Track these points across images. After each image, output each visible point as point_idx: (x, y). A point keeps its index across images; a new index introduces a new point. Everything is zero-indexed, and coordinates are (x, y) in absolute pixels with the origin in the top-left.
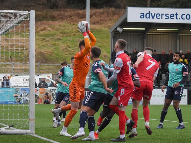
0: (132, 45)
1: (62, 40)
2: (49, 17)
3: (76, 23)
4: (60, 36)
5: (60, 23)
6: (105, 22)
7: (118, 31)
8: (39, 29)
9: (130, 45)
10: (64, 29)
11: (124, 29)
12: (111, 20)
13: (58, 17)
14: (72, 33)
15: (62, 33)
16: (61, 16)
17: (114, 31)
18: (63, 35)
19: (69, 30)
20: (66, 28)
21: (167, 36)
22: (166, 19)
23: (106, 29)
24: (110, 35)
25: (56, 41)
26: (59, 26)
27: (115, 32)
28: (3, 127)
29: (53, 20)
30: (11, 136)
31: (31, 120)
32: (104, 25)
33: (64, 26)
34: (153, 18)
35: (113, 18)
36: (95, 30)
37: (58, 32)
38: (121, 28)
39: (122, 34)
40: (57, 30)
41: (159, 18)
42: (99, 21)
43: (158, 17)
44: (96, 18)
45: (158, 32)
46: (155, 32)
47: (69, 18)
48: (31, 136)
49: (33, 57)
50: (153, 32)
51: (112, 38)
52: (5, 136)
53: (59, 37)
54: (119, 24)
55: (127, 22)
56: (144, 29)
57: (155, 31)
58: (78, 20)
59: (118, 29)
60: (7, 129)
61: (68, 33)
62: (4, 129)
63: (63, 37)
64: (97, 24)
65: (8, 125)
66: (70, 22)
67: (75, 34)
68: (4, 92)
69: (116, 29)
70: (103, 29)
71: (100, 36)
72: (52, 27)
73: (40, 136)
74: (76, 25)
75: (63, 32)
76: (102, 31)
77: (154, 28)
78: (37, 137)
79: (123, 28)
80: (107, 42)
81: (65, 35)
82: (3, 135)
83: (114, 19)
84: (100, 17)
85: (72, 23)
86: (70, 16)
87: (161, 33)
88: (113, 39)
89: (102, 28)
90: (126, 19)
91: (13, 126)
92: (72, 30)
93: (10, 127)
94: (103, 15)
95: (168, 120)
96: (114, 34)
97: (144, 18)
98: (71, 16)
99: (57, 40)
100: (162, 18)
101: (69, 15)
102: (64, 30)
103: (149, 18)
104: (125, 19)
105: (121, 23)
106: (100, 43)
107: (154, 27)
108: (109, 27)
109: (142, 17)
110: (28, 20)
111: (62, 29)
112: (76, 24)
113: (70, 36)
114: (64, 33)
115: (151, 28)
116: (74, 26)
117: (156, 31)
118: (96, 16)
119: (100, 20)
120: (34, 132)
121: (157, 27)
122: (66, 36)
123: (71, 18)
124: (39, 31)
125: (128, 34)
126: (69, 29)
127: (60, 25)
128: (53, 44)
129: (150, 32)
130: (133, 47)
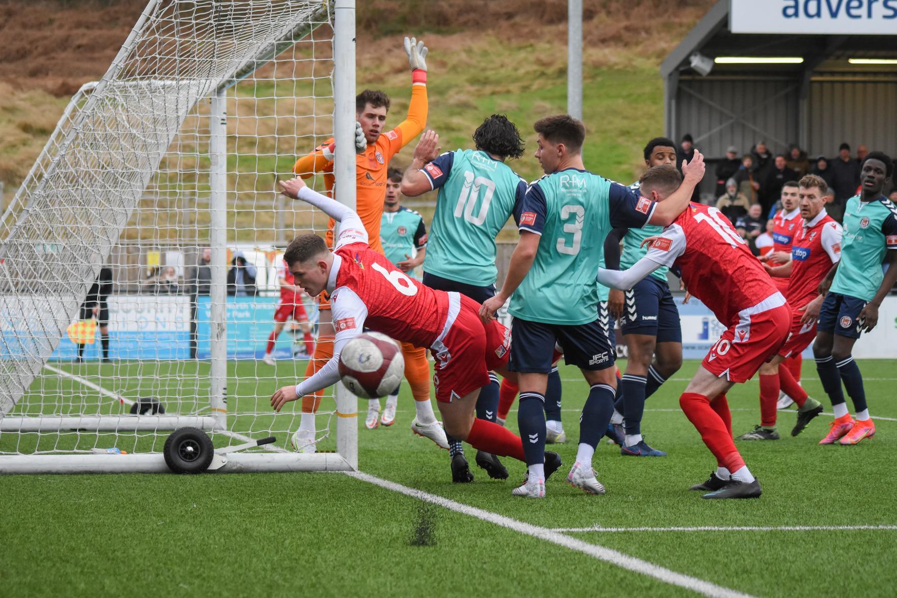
0: (750, 125)
1: (476, 108)
2: (426, 17)
3: (532, 41)
4: (469, 92)
5: (469, 43)
6: (643, 35)
7: (693, 72)
8: (385, 68)
9: (743, 126)
10: (483, 65)
11: (719, 60)
12: (667, 27)
13: (462, 19)
14: (517, 80)
15: (474, 81)
16: (472, 16)
17: (677, 69)
18: (478, 91)
19: (503, 71)
20: (492, 62)
21: (890, 85)
22: (885, 17)
23: (648, 65)
24: (663, 86)
25: (452, 114)
26: (464, 56)
27: (683, 73)
28: (235, 442)
29: (439, 32)
30: (263, 478)
31: (342, 415)
32: (640, 48)
33: (485, 53)
34: (834, 15)
35: (677, 20)
36: (604, 69)
37: (461, 79)
38: (706, 60)
39: (711, 81)
40: (454, 68)
41: (859, 17)
42: (622, 32)
43: (853, 12)
44: (609, 21)
45: (854, 73)
46: (843, 73)
47: (504, 24)
48: (343, 478)
49: (349, 169)
50: (832, 73)
51: (670, 98)
52: (241, 477)
53: (463, 97)
54: (699, 44)
55: (730, 32)
56: (799, 60)
57: (841, 69)
58: (538, 31)
59: (697, 62)
60: (252, 449)
61: (498, 82)
62: (239, 451)
63: (479, 96)
64: (612, 43)
65: (254, 437)
66: (509, 39)
67: (525, 83)
68: (248, 314)
69: (687, 61)
70: (640, 62)
71: (625, 93)
72: (439, 58)
73: (379, 476)
74: (529, 49)
75: (482, 76)
76: (635, 73)
77: (838, 58)
78: (366, 483)
79: (713, 58)
80: (652, 117)
81: (488, 89)
82: (233, 476)
83: (681, 25)
84: (627, 16)
85: (515, 43)
86: (506, 13)
87: (865, 73)
88: (673, 103)
89: (630, 60)
90: (725, 22)
91: (272, 440)
92: (516, 69)
93: (260, 443)
94: (636, 9)
95: (888, 416)
96: (680, 81)
97: (796, 14)
98: (509, 16)
99: (458, 110)
100: (870, 15)
101: (504, 10)
102: (484, 70)
103: (818, 14)
104: (720, 22)
105: (707, 36)
106: (625, 118)
107: (839, 53)
108: (661, 54)
109: (790, 11)
110: (330, 22)
111: (475, 67)
112: (531, 45)
113: (508, 92)
114: (486, 82)
115: (827, 57)
116: (522, 55)
117: (846, 69)
118: (609, 13)
119: (627, 29)
120: (354, 464)
121: (850, 53)
122: (493, 93)
123: (512, 21)
124: (388, 74)
125: (733, 81)
126: (502, 66)
127: (469, 51)
128: (443, 126)
129: (821, 74)
130: (754, 132)
